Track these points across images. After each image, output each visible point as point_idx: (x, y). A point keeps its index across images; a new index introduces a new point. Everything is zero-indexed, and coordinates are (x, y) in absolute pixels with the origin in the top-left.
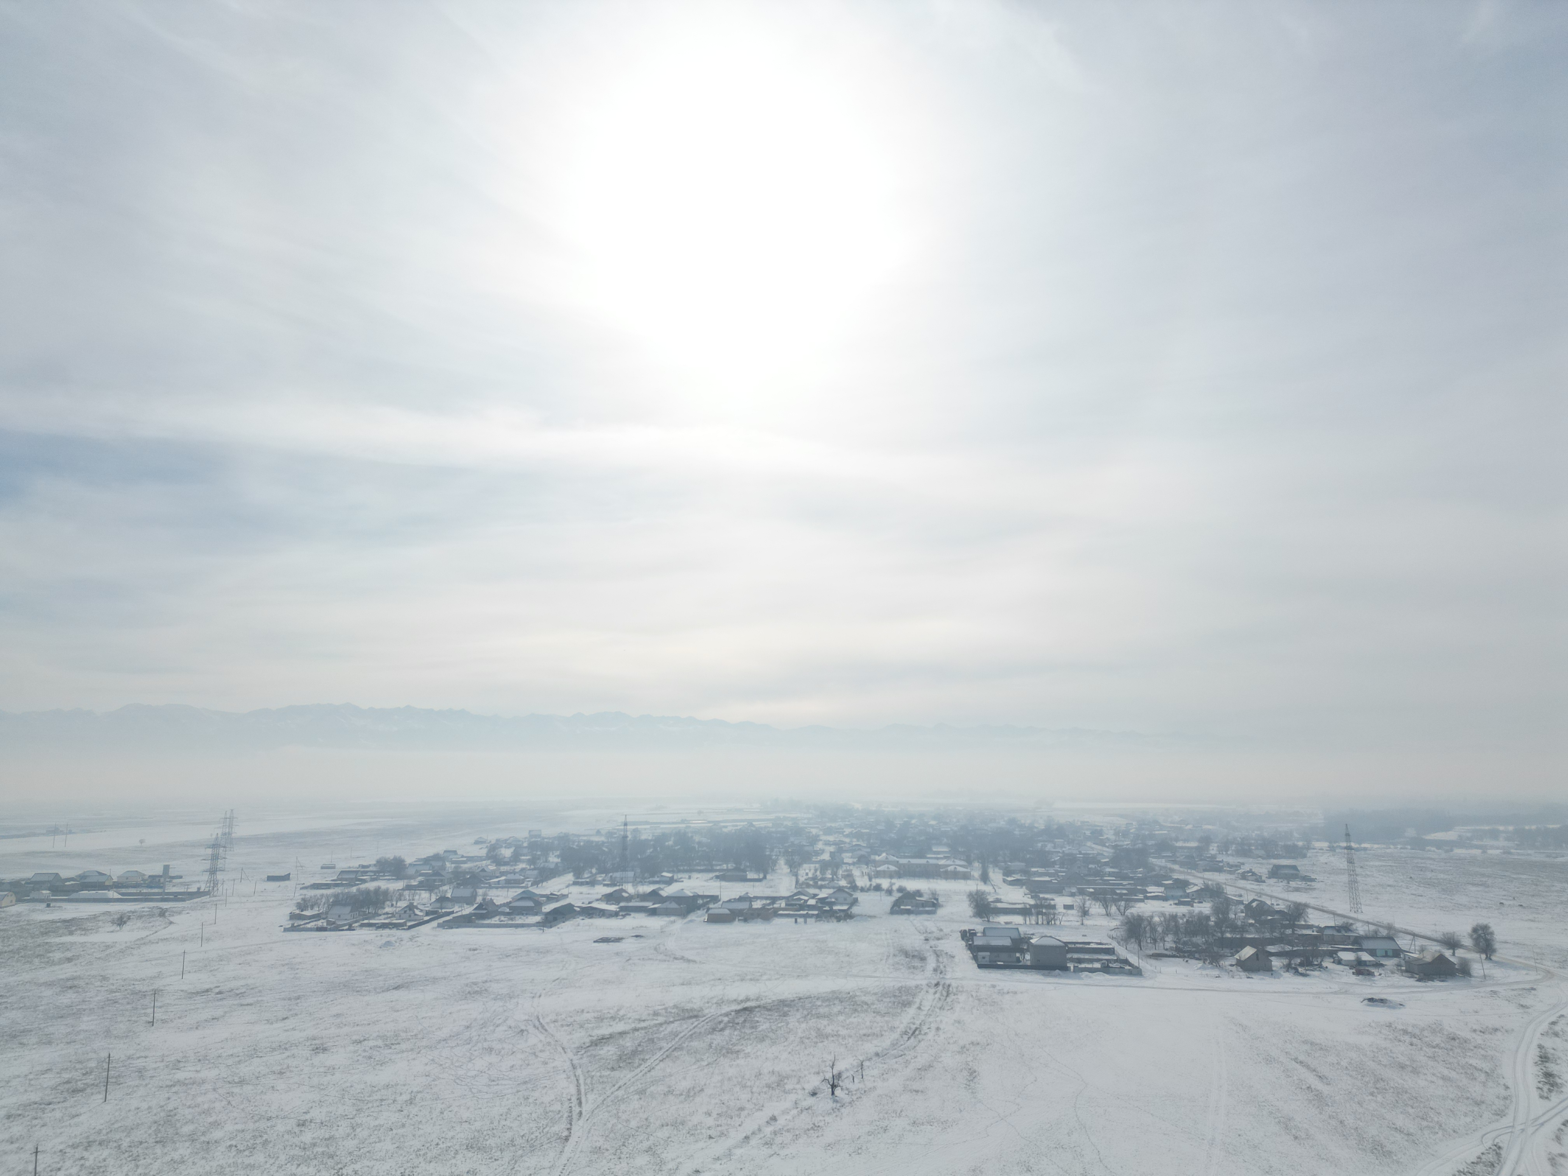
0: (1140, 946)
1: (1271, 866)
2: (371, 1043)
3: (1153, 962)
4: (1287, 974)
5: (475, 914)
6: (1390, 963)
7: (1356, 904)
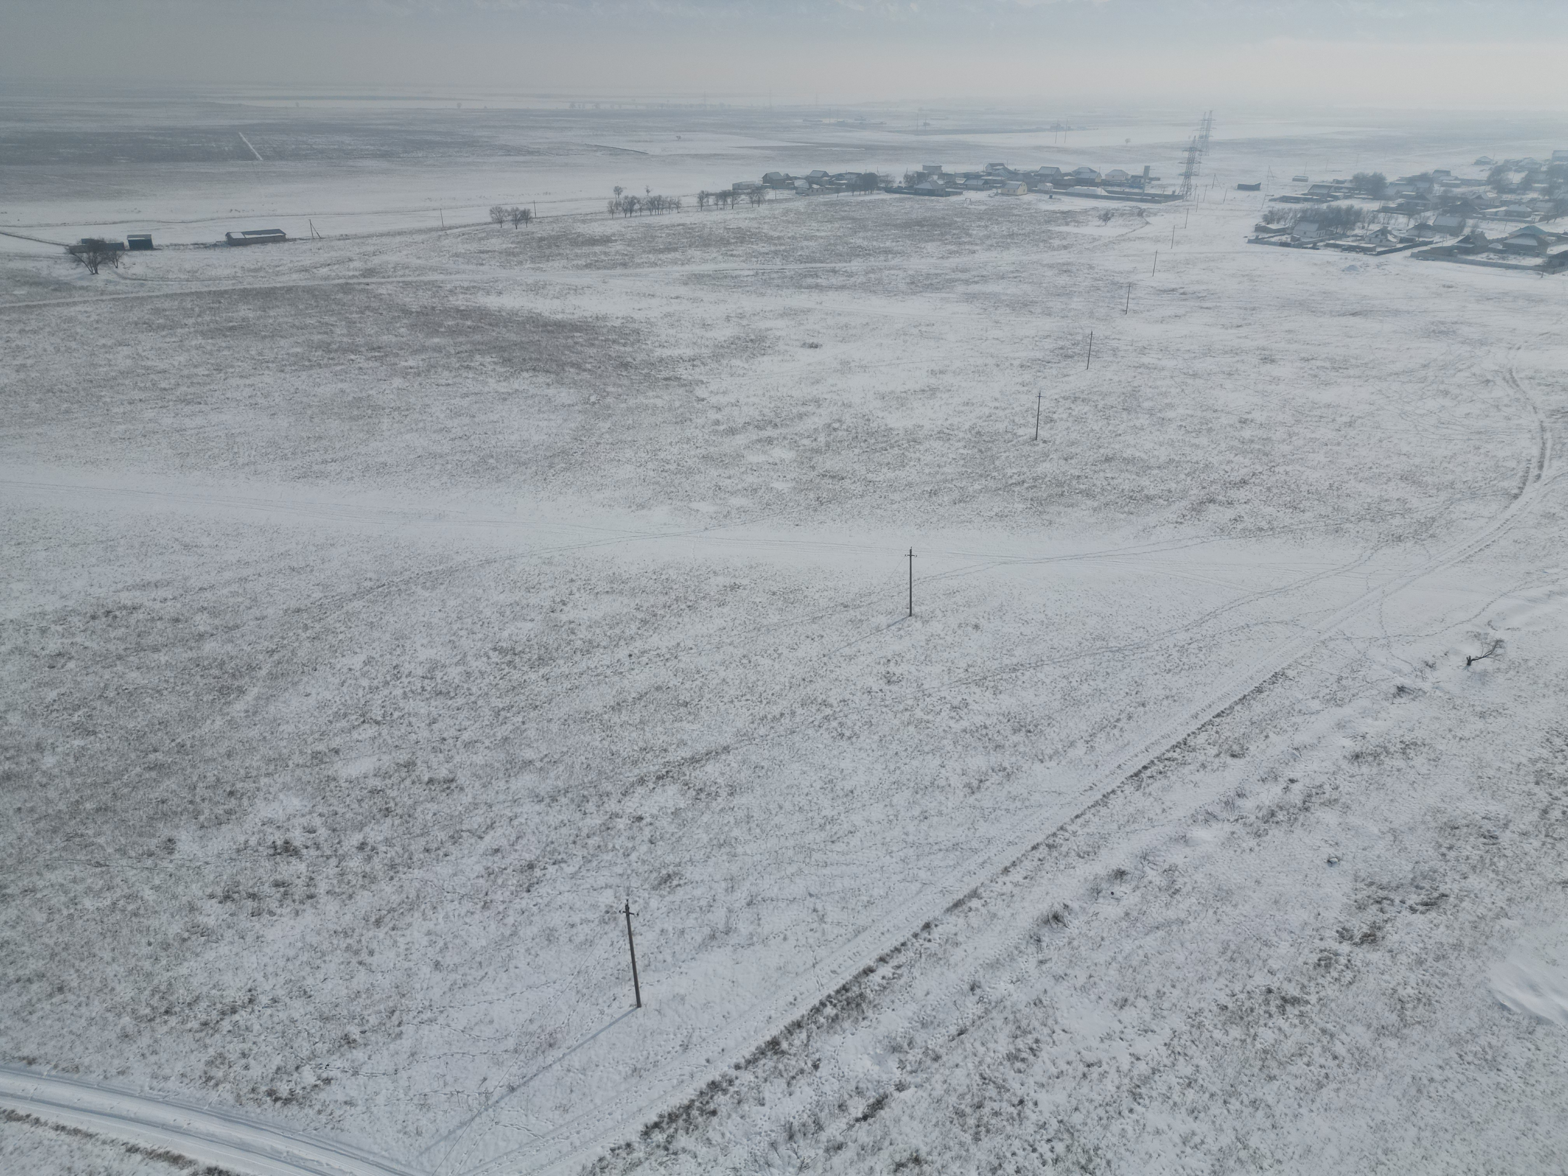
2: (1319, 363)
5: (1457, 248)
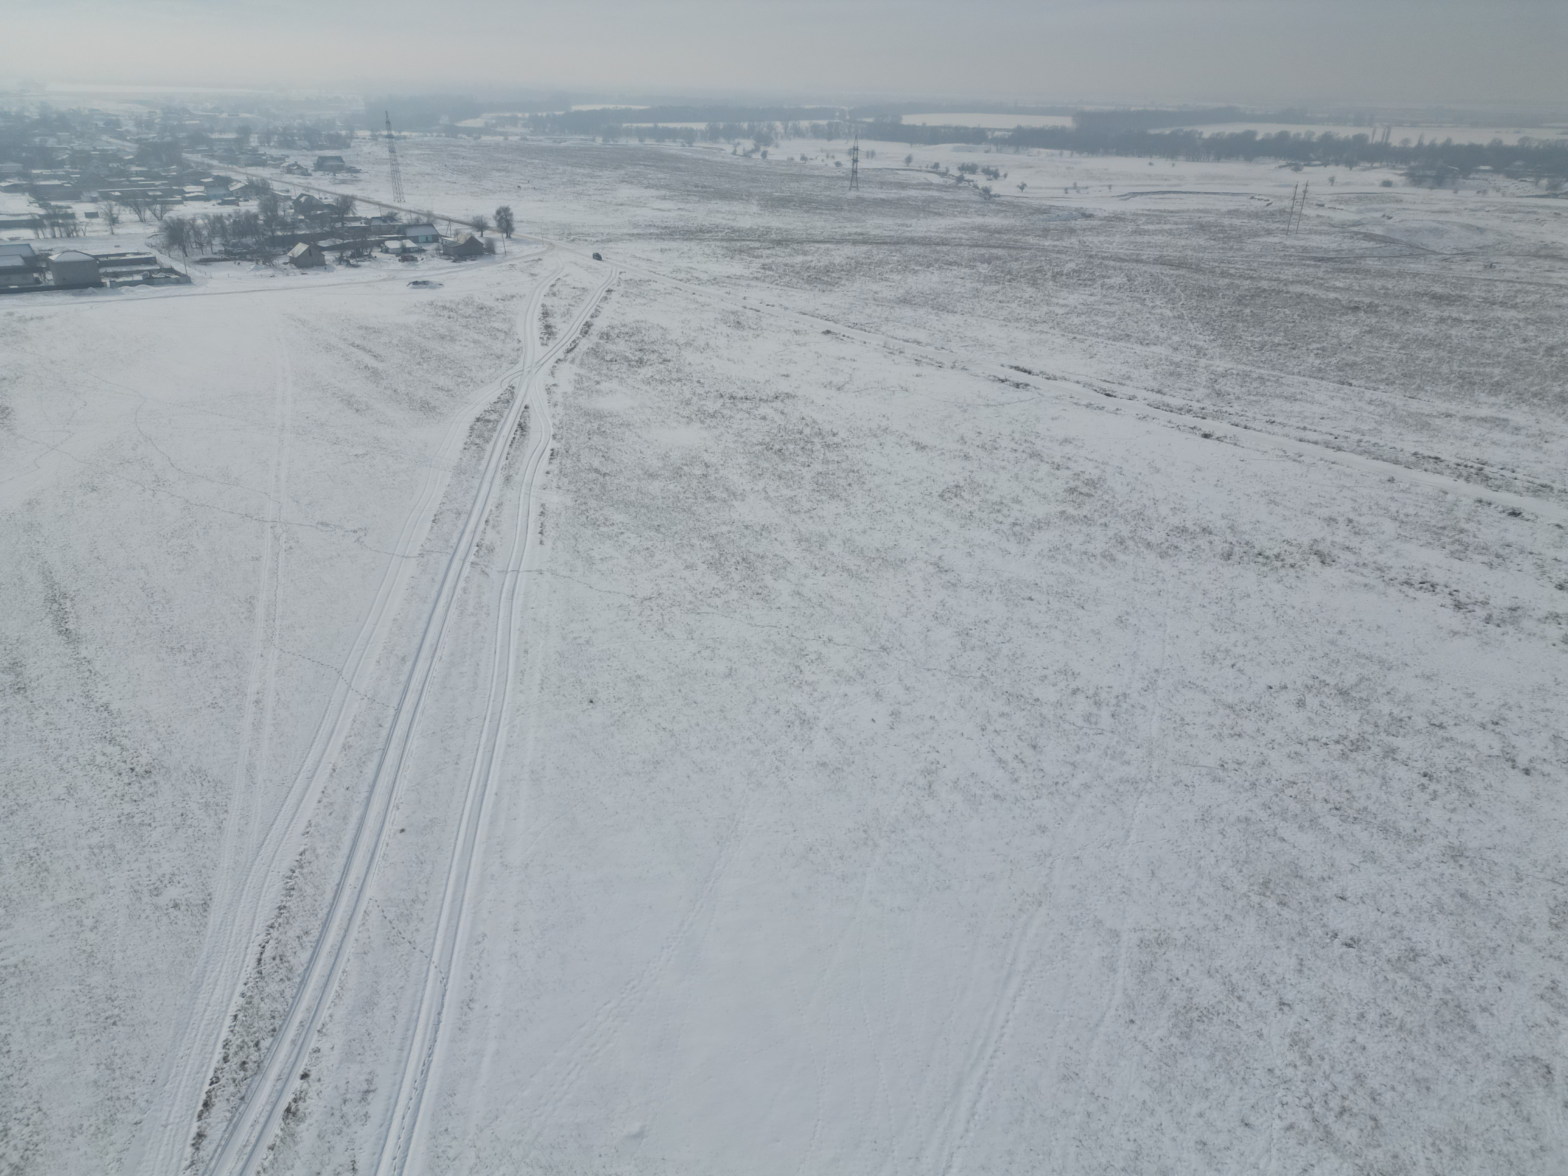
0: (185, 252)
1: (316, 158)
3: (202, 268)
4: (340, 267)
6: (430, 248)
7: (399, 193)
